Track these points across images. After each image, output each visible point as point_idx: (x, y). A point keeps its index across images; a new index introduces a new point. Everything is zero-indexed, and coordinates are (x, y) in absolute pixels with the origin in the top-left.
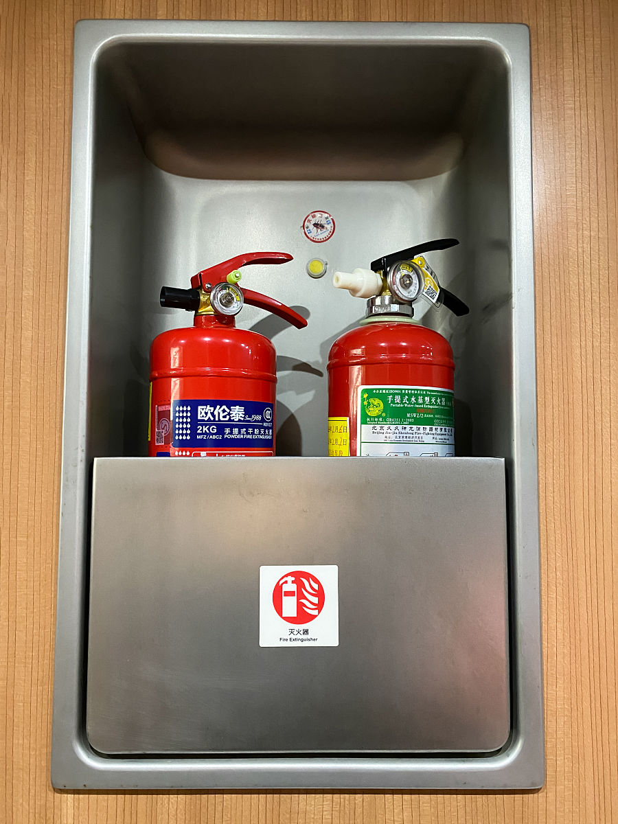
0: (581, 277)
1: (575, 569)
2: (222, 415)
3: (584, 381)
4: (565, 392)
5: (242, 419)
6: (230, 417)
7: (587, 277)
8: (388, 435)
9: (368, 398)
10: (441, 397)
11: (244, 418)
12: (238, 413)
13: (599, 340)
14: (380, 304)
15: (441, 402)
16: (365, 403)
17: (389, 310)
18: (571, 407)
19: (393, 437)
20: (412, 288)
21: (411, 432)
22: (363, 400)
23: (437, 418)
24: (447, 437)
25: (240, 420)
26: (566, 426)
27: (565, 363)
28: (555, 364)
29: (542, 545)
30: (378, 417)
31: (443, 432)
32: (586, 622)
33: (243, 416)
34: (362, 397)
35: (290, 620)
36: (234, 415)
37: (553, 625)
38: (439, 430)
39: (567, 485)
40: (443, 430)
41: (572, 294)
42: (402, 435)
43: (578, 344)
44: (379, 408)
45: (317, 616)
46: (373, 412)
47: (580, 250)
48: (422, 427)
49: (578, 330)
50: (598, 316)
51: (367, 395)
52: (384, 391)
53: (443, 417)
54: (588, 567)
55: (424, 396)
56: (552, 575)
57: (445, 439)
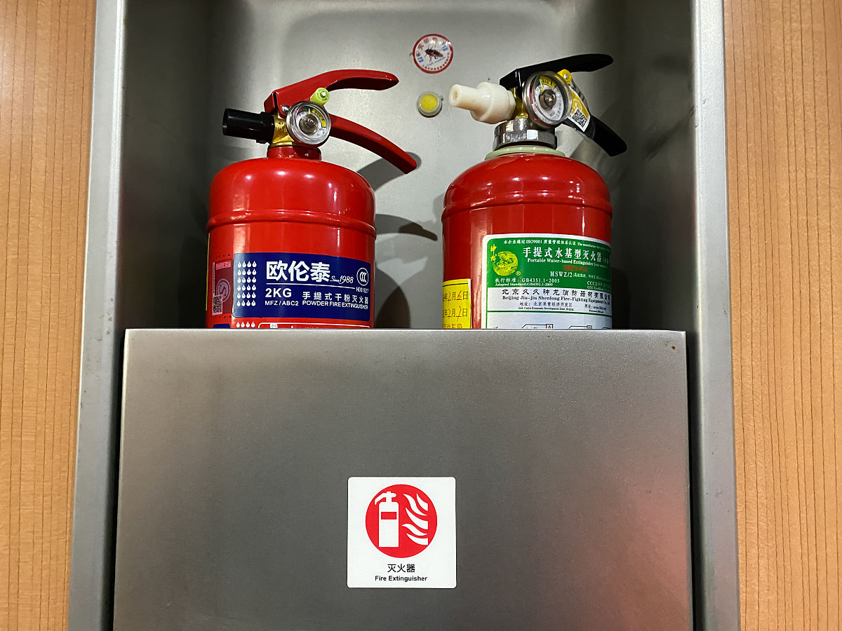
0: (789, 85)
1: (784, 484)
2: (299, 273)
3: (794, 226)
4: (768, 240)
5: (327, 280)
6: (310, 277)
7: (798, 85)
8: (524, 301)
9: (496, 251)
10: (596, 251)
11: (330, 278)
12: (321, 271)
13: (814, 171)
14: (512, 130)
15: (596, 257)
16: (493, 258)
17: (524, 137)
18: (776, 261)
19: (531, 303)
20: (555, 109)
21: (555, 296)
22: (490, 254)
23: (591, 279)
24: (603, 305)
25: (323, 282)
26: (770, 288)
27: (767, 201)
28: (754, 203)
29: (737, 451)
30: (511, 276)
31: (599, 298)
32: (800, 558)
33: (328, 276)
34: (489, 250)
35: (389, 551)
36: (315, 274)
37: (752, 561)
38: (593, 294)
39: (772, 369)
40: (599, 295)
41: (776, 107)
42: (544, 301)
43: (786, 175)
44: (511, 265)
45: (427, 546)
46: (504, 270)
47: (788, 49)
48: (570, 290)
49: (786, 156)
50: (813, 137)
51: (495, 248)
52: (519, 242)
53: (598, 278)
54: (802, 482)
55: (574, 248)
56: (752, 493)
57: (601, 308)
